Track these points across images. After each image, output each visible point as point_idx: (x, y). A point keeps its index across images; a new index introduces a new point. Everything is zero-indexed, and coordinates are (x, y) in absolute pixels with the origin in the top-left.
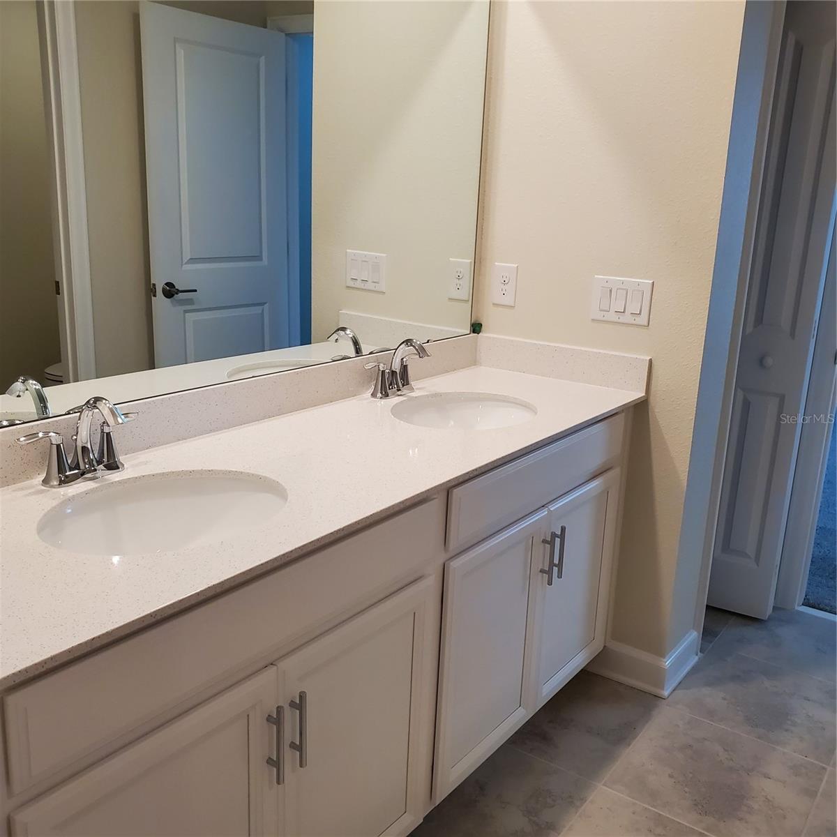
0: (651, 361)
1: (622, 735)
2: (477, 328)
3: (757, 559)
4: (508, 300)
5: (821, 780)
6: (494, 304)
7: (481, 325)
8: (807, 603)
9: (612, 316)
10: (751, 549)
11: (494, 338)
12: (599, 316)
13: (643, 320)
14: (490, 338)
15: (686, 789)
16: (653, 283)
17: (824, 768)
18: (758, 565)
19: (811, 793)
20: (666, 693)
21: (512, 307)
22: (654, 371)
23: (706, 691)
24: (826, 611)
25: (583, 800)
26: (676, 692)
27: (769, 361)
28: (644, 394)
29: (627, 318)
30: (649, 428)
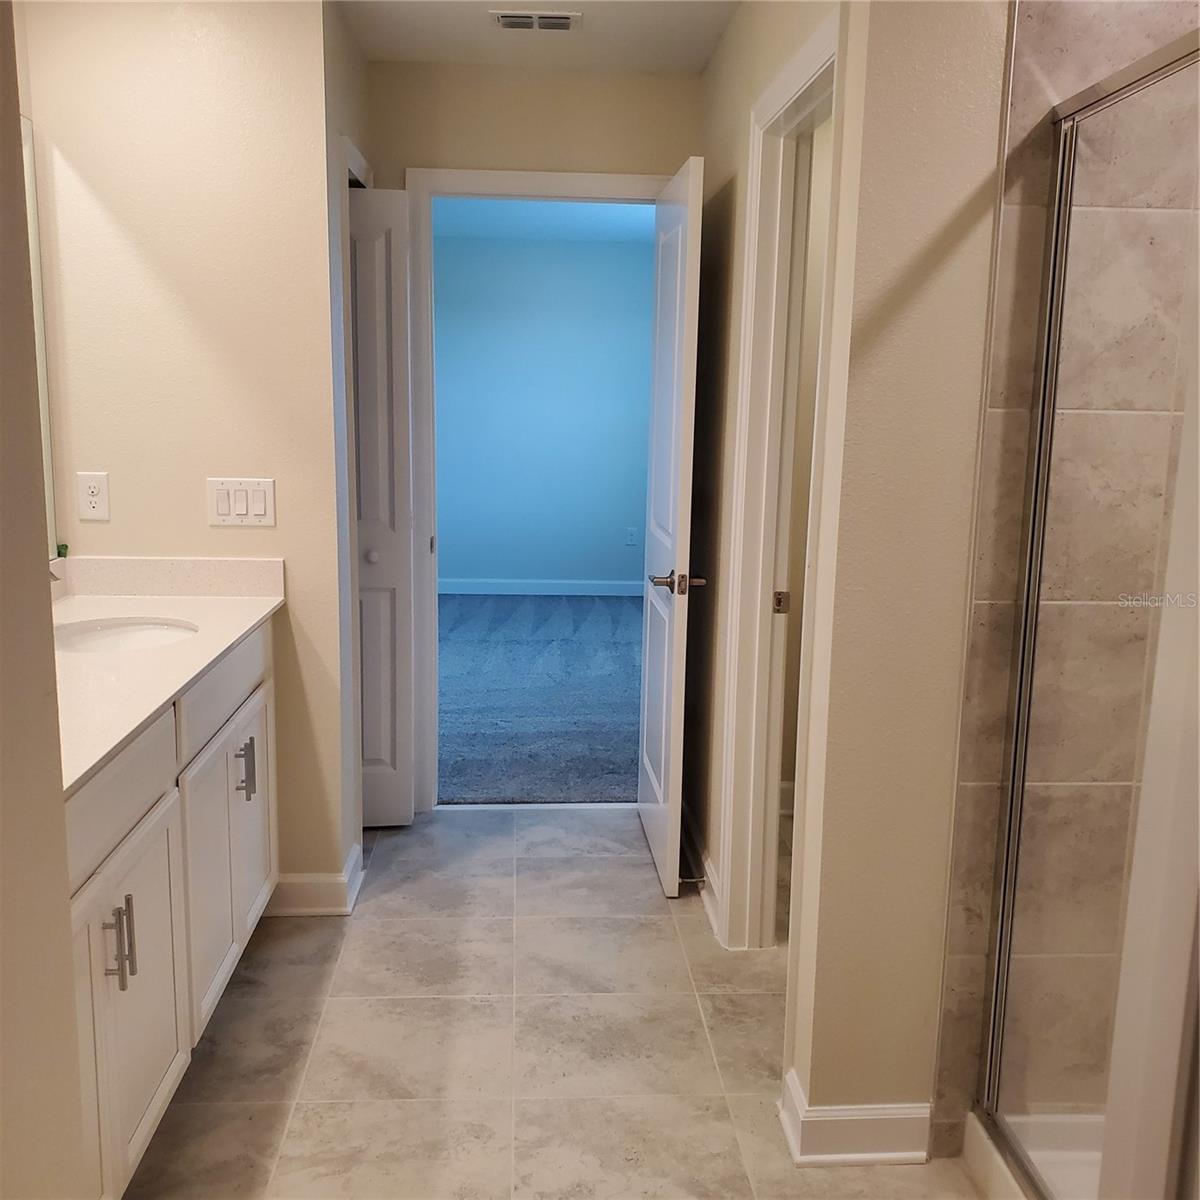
0: (284, 561)
1: (326, 955)
2: (63, 551)
3: (394, 765)
4: (100, 513)
5: (512, 928)
6: (81, 520)
7: (67, 546)
8: (441, 802)
9: (231, 520)
10: (386, 756)
11: (88, 560)
12: (219, 520)
13: (269, 520)
14: (83, 560)
15: (407, 973)
16: (274, 482)
17: (510, 920)
18: (395, 769)
19: (508, 940)
20: (349, 909)
21: (108, 521)
22: (288, 572)
23: (385, 897)
24: (460, 803)
25: (318, 1014)
26: (357, 907)
27: (375, 556)
28: (283, 598)
29: (251, 520)
30: (292, 633)
